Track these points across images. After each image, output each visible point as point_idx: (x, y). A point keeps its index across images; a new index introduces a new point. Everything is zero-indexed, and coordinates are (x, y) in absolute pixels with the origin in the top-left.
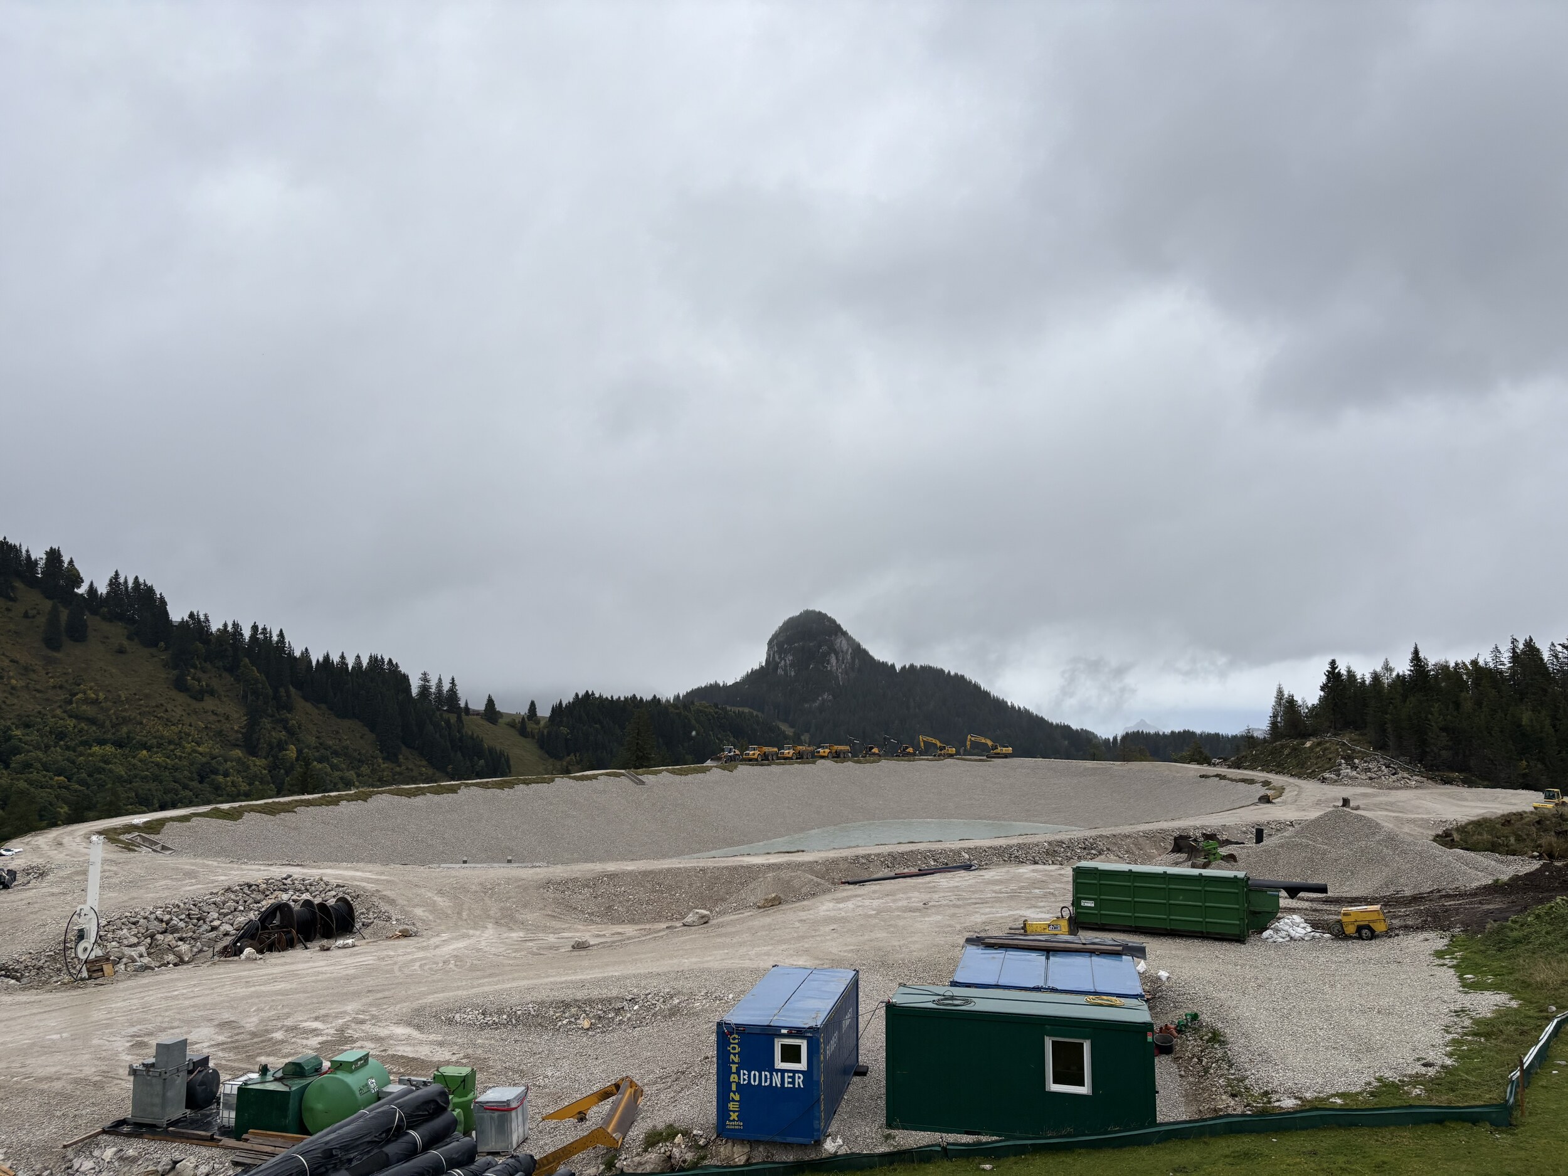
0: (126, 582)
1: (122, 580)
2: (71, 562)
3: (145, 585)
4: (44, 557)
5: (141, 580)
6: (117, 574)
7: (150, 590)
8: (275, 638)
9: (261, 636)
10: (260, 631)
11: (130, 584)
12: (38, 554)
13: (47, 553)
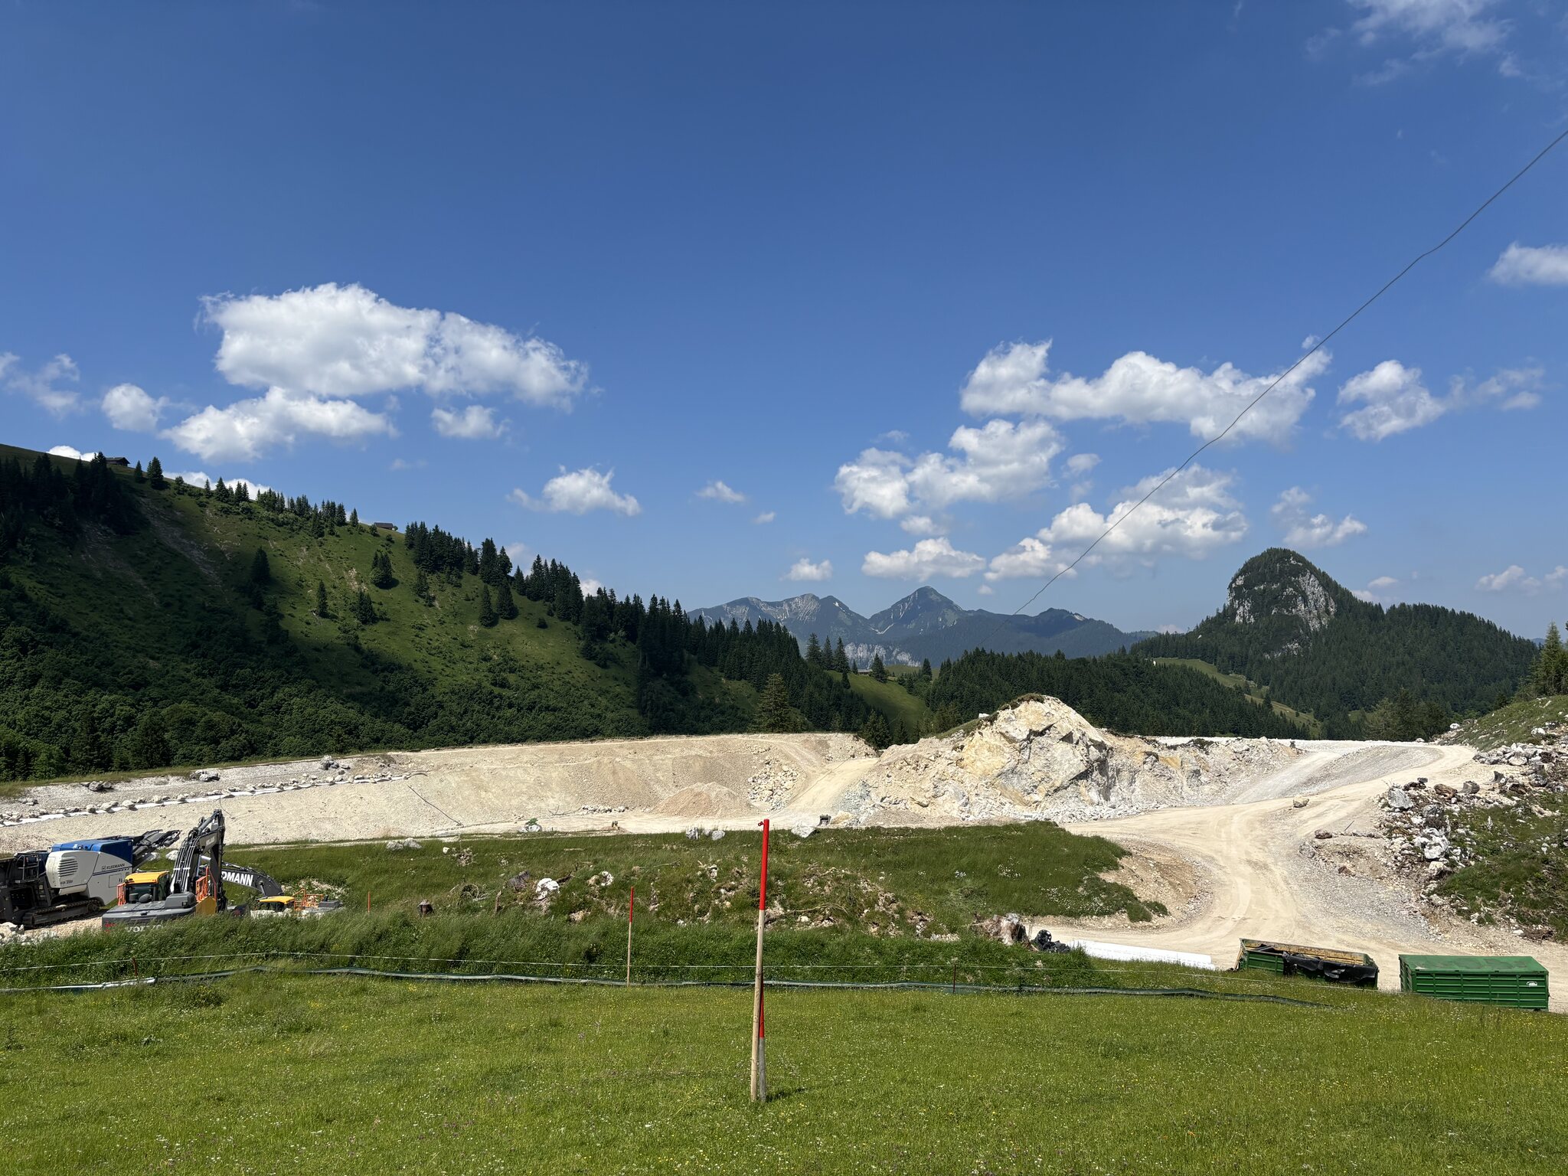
0: (546, 564)
1: (543, 563)
2: (503, 551)
3: (562, 566)
4: (481, 547)
5: (558, 563)
6: (539, 558)
7: (566, 572)
8: (672, 608)
9: (660, 607)
10: (659, 602)
11: (549, 566)
12: (476, 545)
13: (483, 544)
